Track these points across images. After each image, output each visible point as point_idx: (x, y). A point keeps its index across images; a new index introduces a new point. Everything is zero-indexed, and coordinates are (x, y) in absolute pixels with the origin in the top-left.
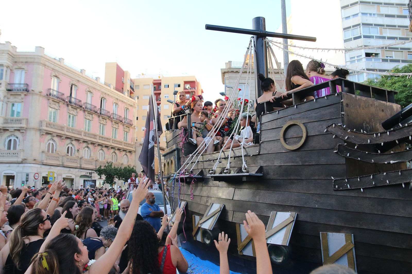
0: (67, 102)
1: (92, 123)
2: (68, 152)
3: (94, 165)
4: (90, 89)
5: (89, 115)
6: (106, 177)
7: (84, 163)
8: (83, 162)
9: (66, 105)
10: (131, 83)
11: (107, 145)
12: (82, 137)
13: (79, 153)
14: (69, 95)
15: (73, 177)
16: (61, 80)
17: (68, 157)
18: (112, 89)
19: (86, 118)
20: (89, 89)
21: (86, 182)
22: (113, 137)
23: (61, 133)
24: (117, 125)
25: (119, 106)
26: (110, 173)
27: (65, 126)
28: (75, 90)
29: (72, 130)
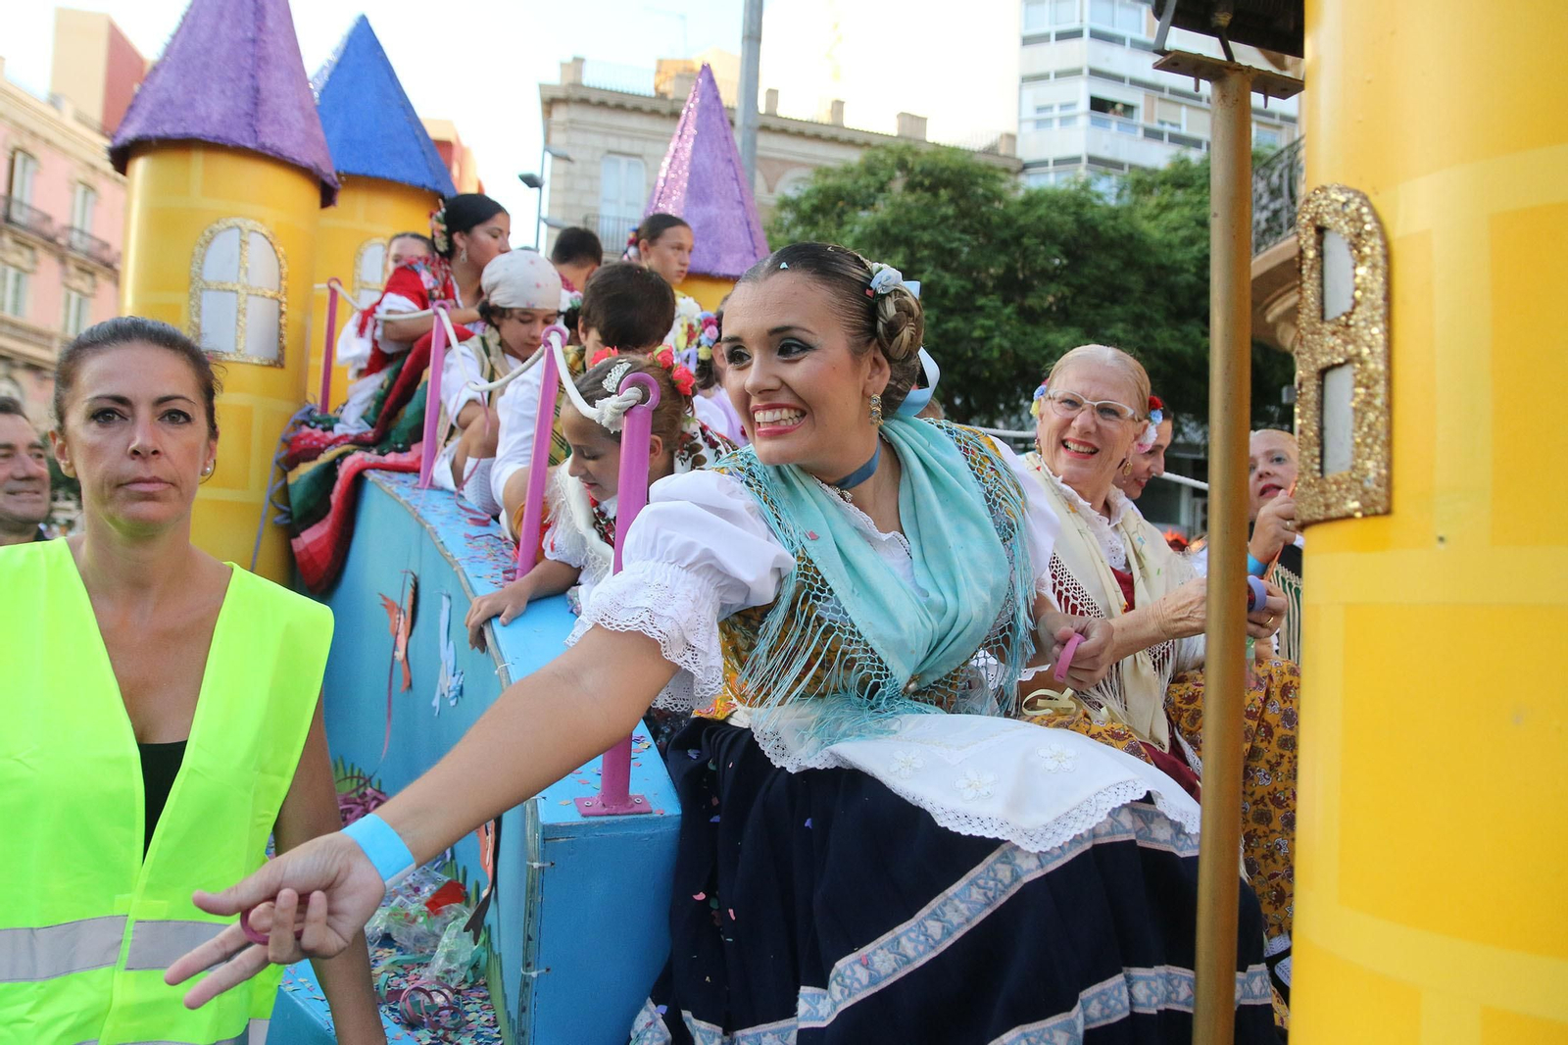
11: (35, 361)
18: (68, 119)
22: (66, 330)
24: (88, 278)
25: (99, 197)
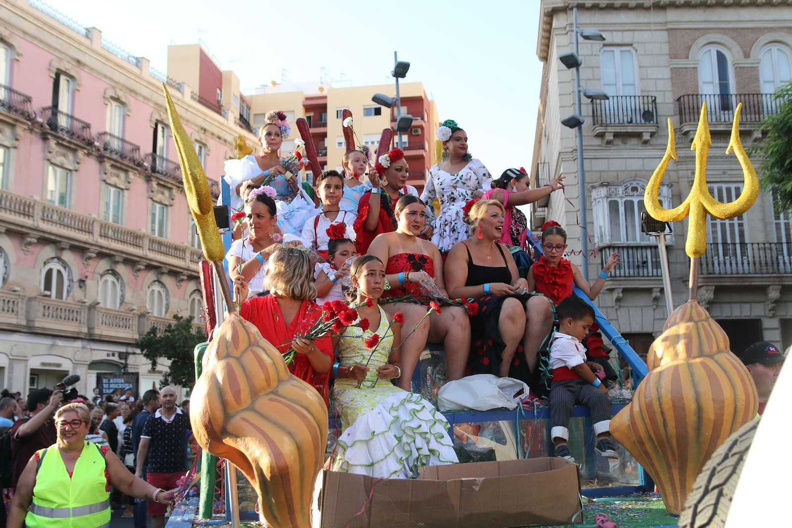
0: (42, 125)
1: (126, 199)
2: (48, 286)
3: (135, 328)
4: (118, 90)
5: (115, 171)
6: (173, 363)
7: (100, 321)
8: (98, 318)
9: (38, 136)
10: (242, 107)
11: (174, 269)
12: (95, 238)
13: (85, 291)
14: (49, 103)
15: (67, 366)
16: (18, 54)
17: (48, 302)
18: (188, 98)
19: (108, 181)
20: (115, 92)
21: (105, 381)
22: (193, 245)
23: (21, 223)
25: (209, 151)
26: (186, 349)
27: (35, 201)
28: (68, 91)
29: (62, 215)
